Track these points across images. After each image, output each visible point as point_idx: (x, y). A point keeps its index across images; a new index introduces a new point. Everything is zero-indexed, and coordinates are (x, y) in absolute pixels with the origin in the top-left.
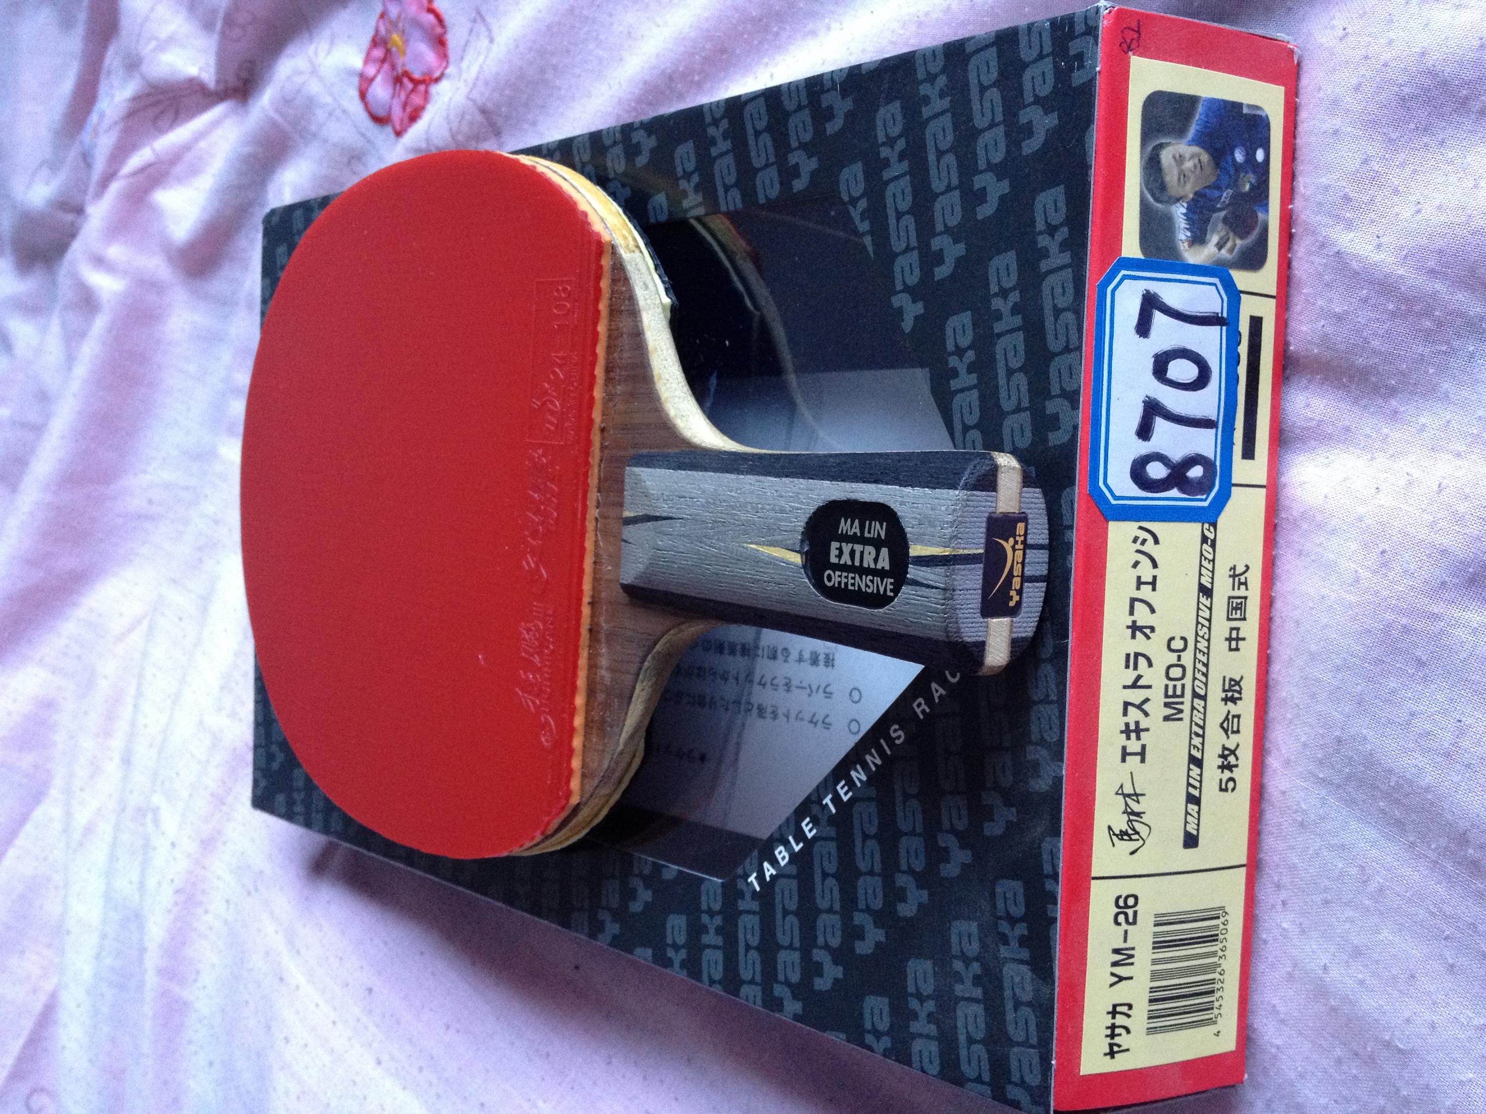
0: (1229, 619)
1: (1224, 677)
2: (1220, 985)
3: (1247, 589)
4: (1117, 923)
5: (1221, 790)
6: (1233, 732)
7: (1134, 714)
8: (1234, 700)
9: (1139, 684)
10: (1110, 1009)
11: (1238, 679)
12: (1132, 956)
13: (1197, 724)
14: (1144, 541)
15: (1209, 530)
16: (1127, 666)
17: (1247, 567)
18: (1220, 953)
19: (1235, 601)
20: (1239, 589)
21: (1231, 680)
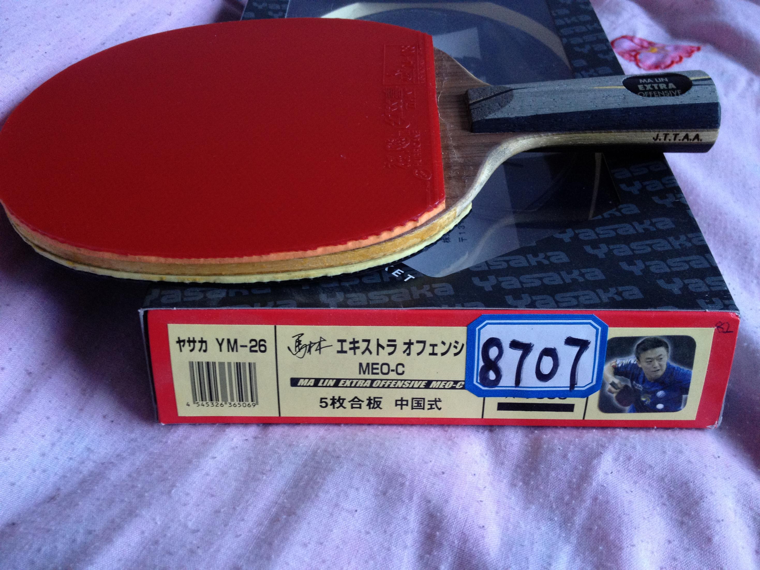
0: (413, 399)
1: (381, 398)
2: (215, 404)
3: (429, 409)
4: (252, 340)
5: (322, 399)
6: (352, 404)
7: (363, 346)
8: (369, 404)
9: (380, 348)
10: (204, 339)
11: (380, 406)
12: (233, 350)
13: (357, 382)
14: (456, 347)
15: (461, 385)
16: (389, 341)
17: (440, 409)
18: (233, 403)
19: (422, 402)
20: (429, 404)
21: (380, 402)
